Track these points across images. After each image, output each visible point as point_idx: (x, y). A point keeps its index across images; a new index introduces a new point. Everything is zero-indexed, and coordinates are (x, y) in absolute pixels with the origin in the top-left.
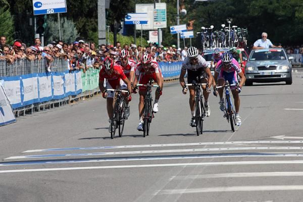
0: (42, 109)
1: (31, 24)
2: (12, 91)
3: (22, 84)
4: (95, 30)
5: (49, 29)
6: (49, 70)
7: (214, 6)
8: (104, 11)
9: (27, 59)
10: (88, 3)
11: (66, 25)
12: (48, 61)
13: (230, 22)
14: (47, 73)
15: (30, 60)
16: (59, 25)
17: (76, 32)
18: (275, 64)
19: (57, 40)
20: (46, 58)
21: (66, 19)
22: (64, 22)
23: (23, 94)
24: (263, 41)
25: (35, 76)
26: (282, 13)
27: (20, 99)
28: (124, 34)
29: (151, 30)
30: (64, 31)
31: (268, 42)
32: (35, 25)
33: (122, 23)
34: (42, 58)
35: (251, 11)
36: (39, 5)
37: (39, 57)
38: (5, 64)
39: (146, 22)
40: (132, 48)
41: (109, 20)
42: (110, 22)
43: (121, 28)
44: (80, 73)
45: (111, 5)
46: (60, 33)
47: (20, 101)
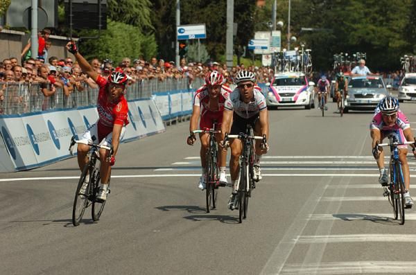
0: (184, 120)
2: (162, 104)
3: (169, 99)
6: (191, 87)
7: (318, 34)
8: (232, 37)
9: (174, 77)
10: (219, 30)
12: (190, 80)
13: (303, 45)
14: (189, 90)
15: (176, 79)
18: (372, 92)
20: (188, 77)
23: (170, 107)
24: (361, 68)
25: (179, 92)
26: (377, 43)
27: (168, 111)
31: (366, 69)
35: (350, 40)
36: (182, 31)
37: (184, 75)
38: (157, 81)
45: (238, 32)
47: (168, 114)
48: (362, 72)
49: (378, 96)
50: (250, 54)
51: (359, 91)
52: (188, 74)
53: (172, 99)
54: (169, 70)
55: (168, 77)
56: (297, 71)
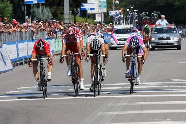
1: (23, 10)
2: (11, 50)
3: (17, 47)
4: (62, 13)
5: (34, 13)
6: (34, 38)
8: (68, 2)
9: (21, 31)
11: (44, 10)
12: (33, 33)
14: (33, 40)
16: (40, 10)
17: (50, 15)
18: (170, 36)
19: (39, 20)
20: (32, 31)
21: (44, 7)
22: (43, 9)
23: (18, 52)
24: (162, 21)
25: (25, 42)
26: (177, 4)
27: (17, 56)
28: (80, 16)
29: (97, 14)
30: (43, 14)
31: (165, 22)
32: (26, 11)
33: (79, 9)
34: (30, 31)
37: (28, 30)
38: (7, 34)
39: (94, 9)
40: (85, 25)
41: (71, 7)
42: (72, 8)
43: (78, 12)
44: (53, 40)
46: (41, 15)
47: (17, 57)
48: (163, 23)
49: (173, 39)
51: (161, 36)
52: (32, 28)
53: (19, 47)
54: (16, 26)
55: (15, 31)
56: (129, 24)
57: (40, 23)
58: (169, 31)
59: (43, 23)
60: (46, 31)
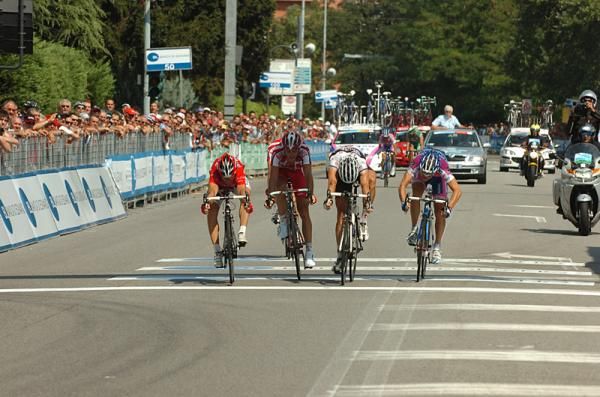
0: (156, 200)
2: (121, 174)
3: (133, 165)
6: (167, 148)
8: (234, 68)
9: (141, 131)
10: (214, 57)
12: (166, 136)
13: (379, 86)
14: (165, 152)
15: (144, 134)
18: (463, 153)
20: (163, 131)
24: (447, 118)
25: (150, 155)
27: (131, 185)
31: (454, 120)
34: (159, 131)
36: (154, 58)
37: (156, 129)
38: (113, 137)
44: (205, 152)
45: (243, 60)
47: (130, 190)
48: (448, 123)
49: (471, 159)
50: (262, 95)
52: (163, 126)
53: (137, 167)
54: (133, 119)
55: (130, 132)
56: (370, 122)
57: (180, 114)
58: (461, 141)
59: (185, 114)
60: (191, 131)
